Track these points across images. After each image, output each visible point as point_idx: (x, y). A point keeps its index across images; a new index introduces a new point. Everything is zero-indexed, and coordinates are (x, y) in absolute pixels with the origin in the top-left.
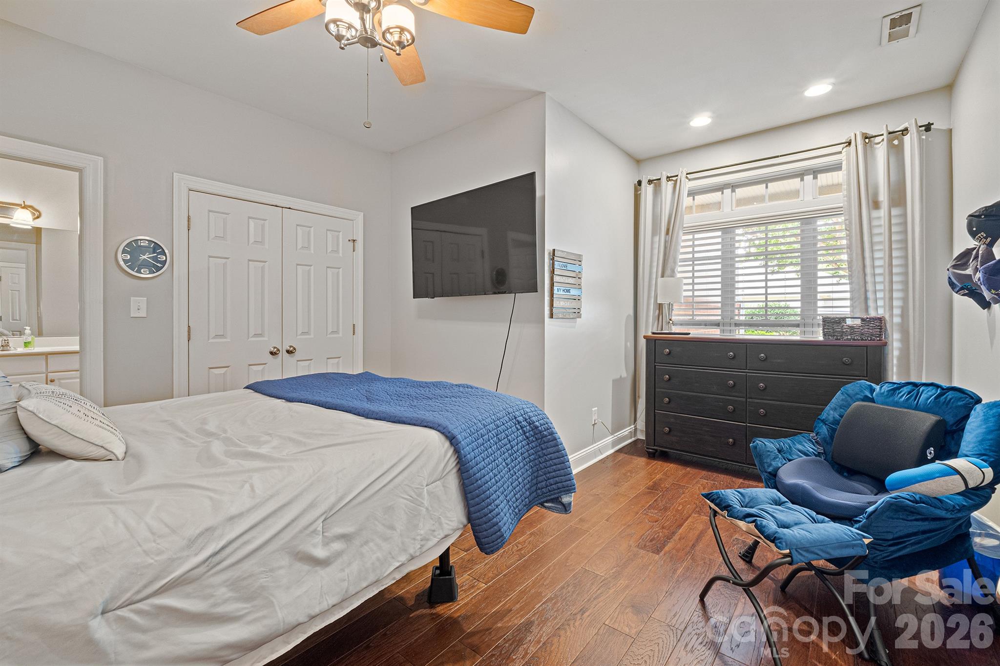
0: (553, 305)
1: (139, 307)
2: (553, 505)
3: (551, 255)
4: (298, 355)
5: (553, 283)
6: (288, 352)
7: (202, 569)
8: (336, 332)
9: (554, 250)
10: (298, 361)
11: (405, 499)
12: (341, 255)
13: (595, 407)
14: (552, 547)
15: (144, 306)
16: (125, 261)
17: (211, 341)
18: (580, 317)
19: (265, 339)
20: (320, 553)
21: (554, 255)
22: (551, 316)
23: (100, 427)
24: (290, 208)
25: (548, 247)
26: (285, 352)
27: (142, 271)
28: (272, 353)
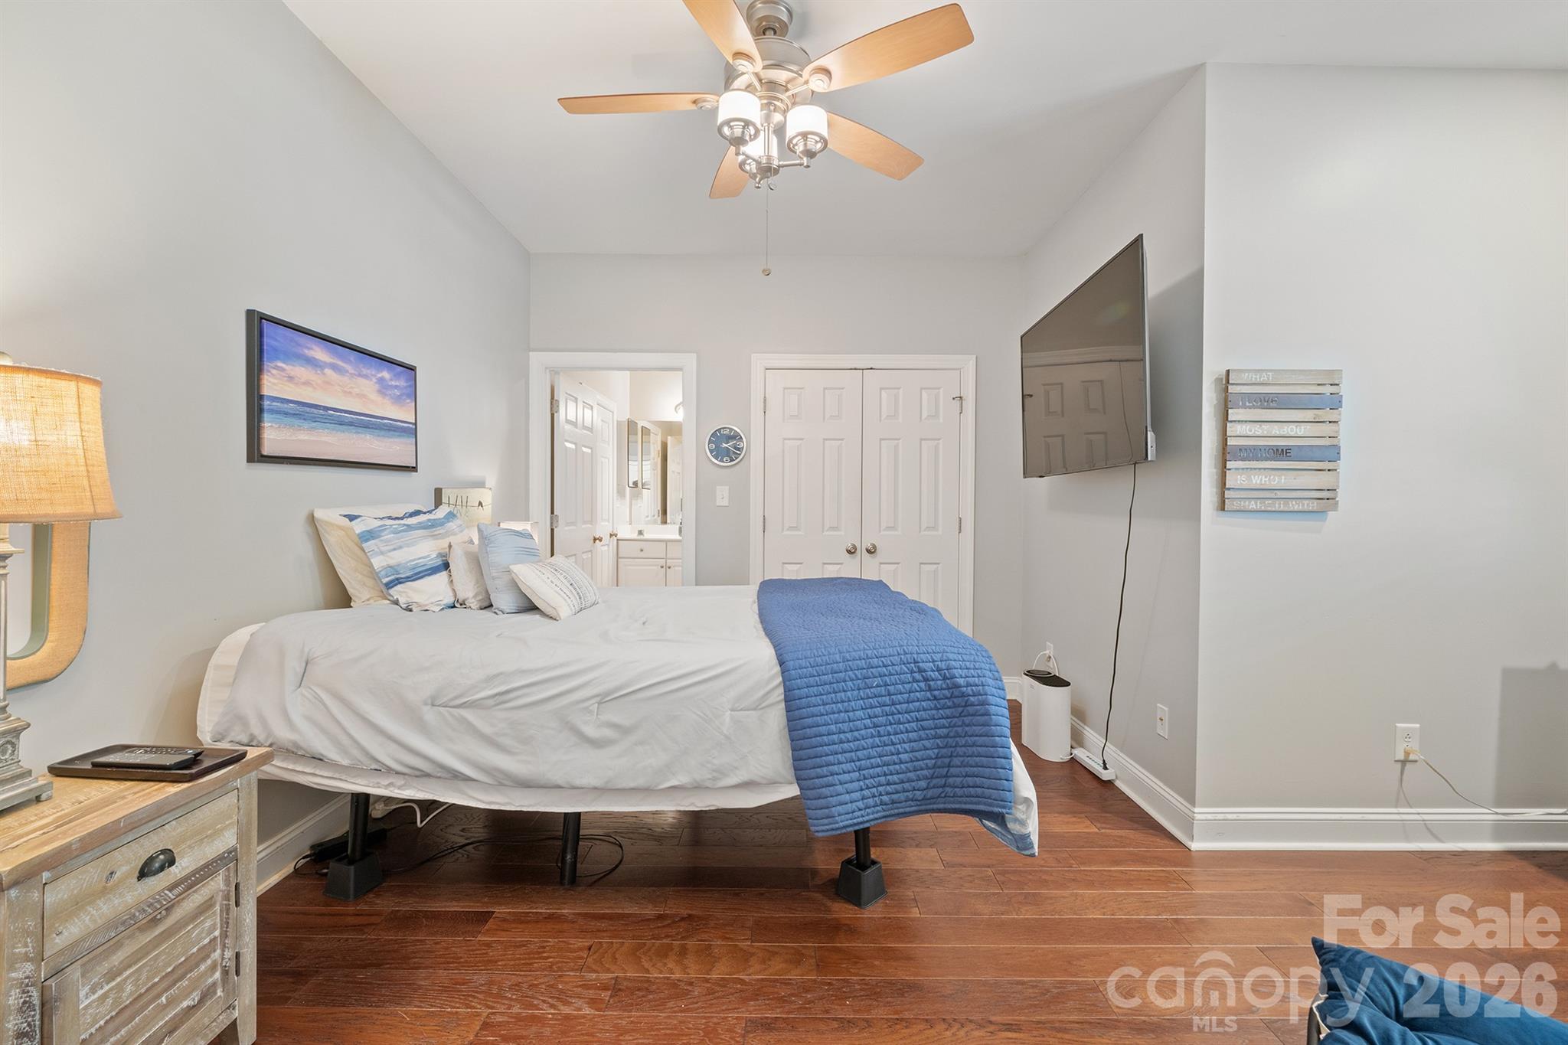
0: (1225, 484)
1: (722, 496)
2: (997, 828)
3: (1224, 382)
4: (881, 555)
5: (1226, 439)
6: (868, 551)
7: (491, 702)
8: (934, 528)
9: (1228, 371)
10: (881, 563)
11: (698, 715)
12: (941, 420)
13: (1417, 723)
14: (1083, 928)
15: (726, 494)
16: (711, 451)
17: (785, 533)
18: (1335, 507)
19: (842, 533)
20: (590, 731)
21: (1228, 383)
22: (1222, 507)
23: (559, 594)
24: (871, 369)
25: (1212, 368)
26: (864, 551)
27: (725, 460)
28: (849, 552)
